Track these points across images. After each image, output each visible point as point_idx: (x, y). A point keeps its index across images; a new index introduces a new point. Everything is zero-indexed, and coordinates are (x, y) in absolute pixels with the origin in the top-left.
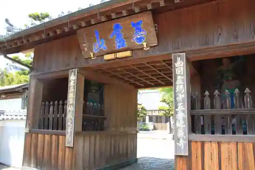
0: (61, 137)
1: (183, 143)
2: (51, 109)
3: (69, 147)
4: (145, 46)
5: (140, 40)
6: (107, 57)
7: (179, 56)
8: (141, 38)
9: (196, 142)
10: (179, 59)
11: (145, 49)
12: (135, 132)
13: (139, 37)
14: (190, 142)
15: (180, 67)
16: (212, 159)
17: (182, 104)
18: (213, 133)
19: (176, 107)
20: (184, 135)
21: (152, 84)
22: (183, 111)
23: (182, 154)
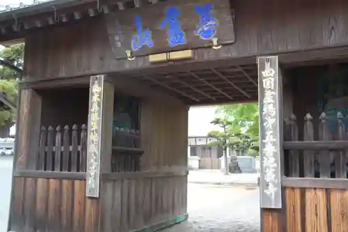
0: (77, 183)
1: (273, 190)
2: (58, 137)
3: (91, 198)
4: (215, 43)
5: (207, 33)
6: (154, 58)
7: (268, 60)
8: (209, 31)
9: (293, 189)
10: (267, 65)
11: (215, 48)
12: (184, 174)
13: (205, 29)
14: (284, 189)
15: (270, 77)
16: (317, 215)
17: (271, 132)
18: (317, 175)
19: (263, 137)
20: (275, 178)
21: (214, 98)
22: (274, 144)
23: (273, 207)
